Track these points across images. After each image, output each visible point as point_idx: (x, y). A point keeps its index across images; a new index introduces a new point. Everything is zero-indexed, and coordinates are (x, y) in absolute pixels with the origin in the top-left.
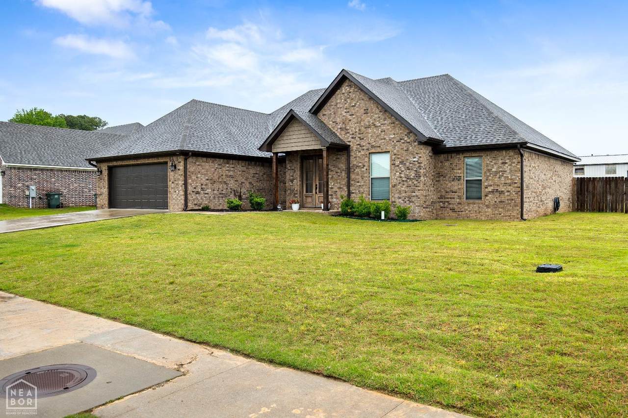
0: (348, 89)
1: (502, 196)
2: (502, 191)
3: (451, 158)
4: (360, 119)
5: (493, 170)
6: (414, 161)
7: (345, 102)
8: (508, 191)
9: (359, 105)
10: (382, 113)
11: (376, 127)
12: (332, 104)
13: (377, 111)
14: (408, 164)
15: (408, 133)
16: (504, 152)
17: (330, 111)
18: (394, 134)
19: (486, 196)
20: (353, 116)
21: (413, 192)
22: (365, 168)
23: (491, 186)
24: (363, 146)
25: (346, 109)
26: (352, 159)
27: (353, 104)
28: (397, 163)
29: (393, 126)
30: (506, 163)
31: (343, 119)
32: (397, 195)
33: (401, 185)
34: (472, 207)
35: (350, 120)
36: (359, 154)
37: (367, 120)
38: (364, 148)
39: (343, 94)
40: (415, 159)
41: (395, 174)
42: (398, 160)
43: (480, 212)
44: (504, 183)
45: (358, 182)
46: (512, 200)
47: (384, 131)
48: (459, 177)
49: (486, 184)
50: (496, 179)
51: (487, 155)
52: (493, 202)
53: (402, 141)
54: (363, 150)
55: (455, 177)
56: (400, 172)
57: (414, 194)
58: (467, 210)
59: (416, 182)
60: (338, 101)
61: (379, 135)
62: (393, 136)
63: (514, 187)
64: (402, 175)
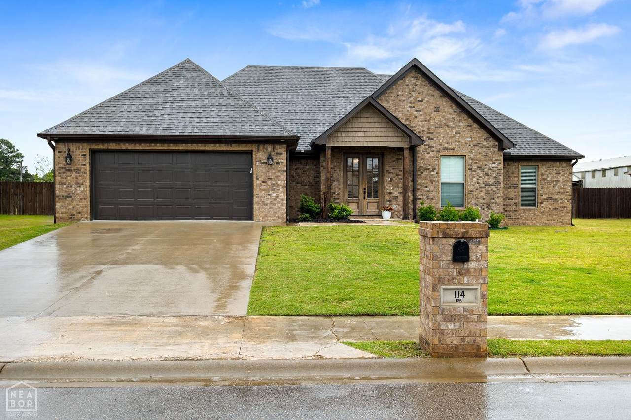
0: (414, 82)
1: (556, 203)
2: (556, 199)
3: (508, 166)
4: (428, 117)
5: (548, 179)
6: (494, 167)
7: (410, 95)
8: (561, 199)
9: (428, 101)
10: (456, 114)
11: (449, 127)
12: (392, 95)
13: (451, 111)
14: (486, 170)
15: (487, 138)
16: (558, 163)
17: (389, 103)
18: (471, 138)
19: (541, 203)
20: (421, 113)
21: (491, 199)
22: (436, 171)
23: (546, 194)
24: (433, 147)
25: (410, 103)
26: (419, 160)
27: (421, 99)
28: (474, 167)
29: (470, 129)
30: (559, 173)
31: (407, 115)
32: (474, 202)
33: (478, 191)
34: (528, 214)
35: (416, 117)
36: (427, 156)
37: (438, 119)
38: (434, 149)
39: (407, 85)
40: (494, 166)
41: (472, 179)
42: (475, 165)
43: (535, 219)
44: (558, 192)
45: (427, 187)
46: (565, 207)
47: (459, 133)
48: (515, 184)
49: (541, 192)
50: (550, 188)
51: (543, 165)
52: (548, 209)
53: (480, 145)
54: (433, 151)
55: (511, 184)
56: (478, 177)
57: (493, 201)
58: (523, 216)
59: (495, 189)
60: (400, 93)
61: (453, 137)
62: (470, 139)
63: (566, 196)
64: (480, 181)
